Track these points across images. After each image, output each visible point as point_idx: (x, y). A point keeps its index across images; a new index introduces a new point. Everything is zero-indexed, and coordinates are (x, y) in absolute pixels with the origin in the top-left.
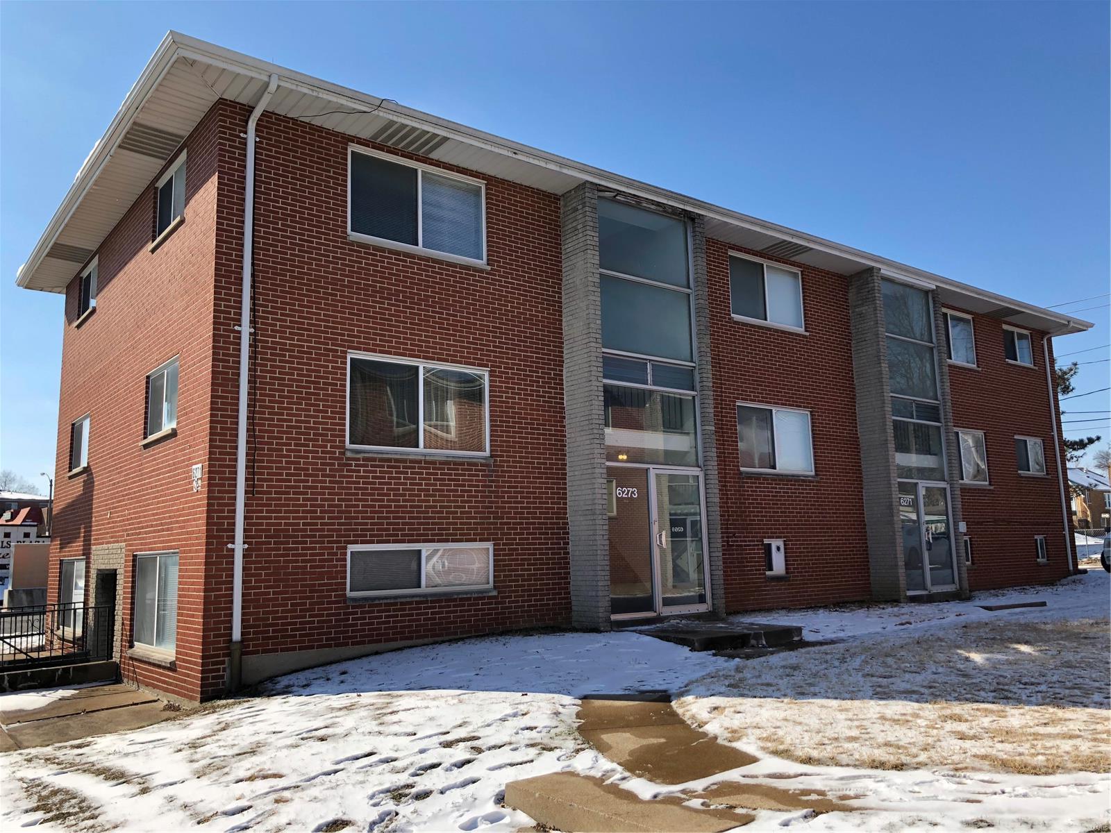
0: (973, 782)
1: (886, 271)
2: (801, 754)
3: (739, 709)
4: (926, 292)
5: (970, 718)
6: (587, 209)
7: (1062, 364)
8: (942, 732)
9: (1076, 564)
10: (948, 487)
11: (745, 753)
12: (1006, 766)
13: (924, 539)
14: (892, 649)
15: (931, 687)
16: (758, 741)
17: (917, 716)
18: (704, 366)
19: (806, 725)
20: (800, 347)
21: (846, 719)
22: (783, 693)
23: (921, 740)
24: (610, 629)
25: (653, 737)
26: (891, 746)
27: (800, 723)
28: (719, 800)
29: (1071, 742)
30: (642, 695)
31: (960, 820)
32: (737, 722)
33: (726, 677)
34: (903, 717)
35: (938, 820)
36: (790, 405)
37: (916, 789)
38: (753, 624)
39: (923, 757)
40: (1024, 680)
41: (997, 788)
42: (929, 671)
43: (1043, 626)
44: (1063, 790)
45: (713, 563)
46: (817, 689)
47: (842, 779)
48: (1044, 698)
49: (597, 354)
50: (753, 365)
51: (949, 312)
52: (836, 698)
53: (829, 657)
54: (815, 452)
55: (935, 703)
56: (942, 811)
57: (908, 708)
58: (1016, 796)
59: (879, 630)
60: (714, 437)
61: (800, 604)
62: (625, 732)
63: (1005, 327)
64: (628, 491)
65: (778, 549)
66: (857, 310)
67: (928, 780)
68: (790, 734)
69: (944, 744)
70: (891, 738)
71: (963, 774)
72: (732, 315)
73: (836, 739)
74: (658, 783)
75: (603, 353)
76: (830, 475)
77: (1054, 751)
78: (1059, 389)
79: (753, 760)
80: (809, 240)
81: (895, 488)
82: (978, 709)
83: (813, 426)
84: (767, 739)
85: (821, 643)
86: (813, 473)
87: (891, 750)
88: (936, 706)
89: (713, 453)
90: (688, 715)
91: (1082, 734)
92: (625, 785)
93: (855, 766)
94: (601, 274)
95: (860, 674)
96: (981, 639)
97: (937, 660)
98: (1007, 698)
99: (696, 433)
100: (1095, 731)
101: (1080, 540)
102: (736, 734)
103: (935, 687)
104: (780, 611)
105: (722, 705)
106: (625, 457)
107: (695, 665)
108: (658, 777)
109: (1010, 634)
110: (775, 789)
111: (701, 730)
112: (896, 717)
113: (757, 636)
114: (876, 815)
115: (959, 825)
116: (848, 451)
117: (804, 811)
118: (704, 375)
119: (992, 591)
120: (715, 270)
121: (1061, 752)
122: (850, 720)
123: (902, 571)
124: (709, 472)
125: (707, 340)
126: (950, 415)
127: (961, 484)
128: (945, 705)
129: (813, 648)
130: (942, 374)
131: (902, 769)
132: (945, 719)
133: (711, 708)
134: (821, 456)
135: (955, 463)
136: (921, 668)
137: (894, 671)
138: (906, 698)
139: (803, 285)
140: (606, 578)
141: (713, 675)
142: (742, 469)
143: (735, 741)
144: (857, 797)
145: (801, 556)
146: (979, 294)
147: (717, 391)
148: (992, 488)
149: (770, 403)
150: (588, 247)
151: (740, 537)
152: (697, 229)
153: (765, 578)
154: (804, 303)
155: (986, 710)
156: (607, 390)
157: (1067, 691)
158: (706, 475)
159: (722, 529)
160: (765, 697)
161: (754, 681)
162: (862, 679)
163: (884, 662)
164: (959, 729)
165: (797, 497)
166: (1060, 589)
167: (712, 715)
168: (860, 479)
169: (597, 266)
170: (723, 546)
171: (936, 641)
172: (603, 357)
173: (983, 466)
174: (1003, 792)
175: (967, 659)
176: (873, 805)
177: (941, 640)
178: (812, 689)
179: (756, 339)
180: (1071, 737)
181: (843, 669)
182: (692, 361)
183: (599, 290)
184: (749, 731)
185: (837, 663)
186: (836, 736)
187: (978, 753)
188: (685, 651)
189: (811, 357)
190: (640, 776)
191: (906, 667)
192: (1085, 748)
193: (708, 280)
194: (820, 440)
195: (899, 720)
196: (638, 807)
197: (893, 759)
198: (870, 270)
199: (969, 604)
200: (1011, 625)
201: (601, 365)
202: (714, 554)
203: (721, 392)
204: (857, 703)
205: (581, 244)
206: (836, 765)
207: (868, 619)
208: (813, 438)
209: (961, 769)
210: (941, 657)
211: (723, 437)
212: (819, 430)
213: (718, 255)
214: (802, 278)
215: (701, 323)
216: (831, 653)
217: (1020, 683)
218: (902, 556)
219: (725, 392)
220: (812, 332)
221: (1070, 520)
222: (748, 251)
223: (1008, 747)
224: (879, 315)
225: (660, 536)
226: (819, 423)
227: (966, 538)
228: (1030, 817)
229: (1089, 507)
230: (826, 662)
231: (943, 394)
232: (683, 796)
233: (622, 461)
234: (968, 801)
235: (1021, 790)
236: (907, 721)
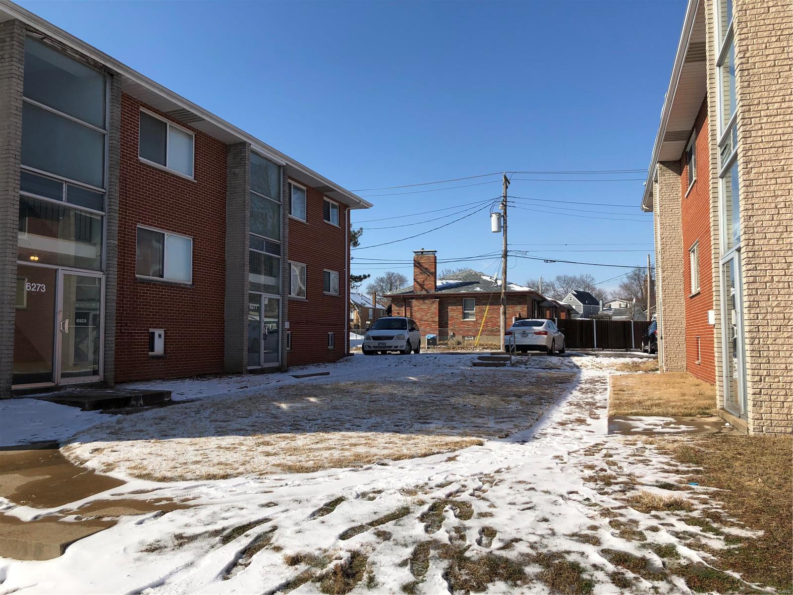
0: (269, 481)
1: (254, 147)
2: (158, 475)
3: (115, 449)
4: (280, 166)
5: (274, 443)
6: (15, 43)
7: (354, 228)
8: (255, 453)
9: (348, 350)
10: (281, 298)
11: (117, 479)
12: (291, 469)
13: (263, 332)
14: (232, 404)
15: (253, 426)
16: (127, 470)
17: (241, 444)
18: (112, 193)
19: (165, 456)
20: (189, 190)
21: (194, 450)
22: (151, 436)
23: (242, 459)
24: (10, 397)
25: (38, 475)
26: (222, 464)
27: (161, 455)
28: (90, 514)
29: (329, 452)
30: (34, 445)
31: (258, 504)
32: (112, 458)
33: (108, 427)
34: (233, 446)
35: (244, 506)
36: (178, 232)
37: (234, 489)
38: (134, 390)
39: (241, 469)
40: (310, 418)
41: (283, 483)
42: (254, 416)
43: (325, 386)
44: (321, 479)
45: (107, 345)
46: (176, 432)
47: (185, 489)
48: (318, 428)
49: (16, 169)
50: (152, 198)
51: (293, 183)
52: (189, 437)
53: (188, 410)
54: (193, 268)
55: (254, 435)
56: (247, 501)
57: (237, 440)
58: (294, 486)
59: (226, 392)
60: (116, 249)
61: (172, 376)
62: (14, 473)
63: (325, 198)
64: (37, 286)
65: (160, 336)
66: (232, 170)
67: (242, 483)
68: (152, 462)
69: (255, 460)
70: (223, 459)
71: (264, 477)
72: (140, 158)
73: (185, 463)
74: (40, 508)
75: (22, 168)
76: (203, 285)
77: (319, 458)
78: (352, 243)
79: (121, 483)
80: (203, 113)
81: (246, 297)
82: (280, 437)
83: (194, 249)
84: (135, 468)
85: (184, 402)
86: (191, 283)
87: (222, 467)
88: (254, 437)
89: (115, 262)
90: (73, 456)
91: (336, 446)
92: (9, 513)
93: (196, 479)
94: (24, 101)
95: (208, 420)
96: (289, 395)
97: (260, 409)
98: (298, 429)
99: (102, 244)
100: (343, 445)
101: (353, 337)
102: (110, 467)
103: (256, 426)
104: (157, 381)
105: (102, 447)
106: (36, 258)
107: (84, 421)
108: (40, 504)
109: (306, 391)
110: (136, 501)
111: (82, 466)
112: (228, 446)
113: (137, 398)
114: (206, 508)
115: (257, 507)
116: (217, 269)
117: (155, 513)
118: (112, 200)
119: (301, 366)
120: (128, 120)
121: (323, 458)
122: (197, 450)
123: (245, 353)
124: (110, 276)
125: (117, 173)
126: (287, 251)
127: (289, 297)
128: (260, 436)
129: (178, 405)
130: (284, 223)
131: (227, 478)
132: (258, 445)
133: (92, 450)
134: (198, 271)
135: (287, 283)
136: (250, 414)
137: (231, 417)
138: (236, 434)
139: (195, 145)
140: (10, 356)
141: (98, 427)
142: (137, 276)
143: (109, 471)
144: (194, 499)
145: (176, 342)
146: (312, 174)
147: (123, 215)
148: (307, 301)
149: (164, 228)
150: (14, 76)
151: (131, 326)
152: (115, 84)
153: (147, 357)
154: (195, 159)
155: (284, 437)
156: (23, 202)
157: (332, 423)
158: (107, 278)
159: (116, 320)
160: (136, 439)
161: (130, 429)
162: (209, 424)
163: (225, 412)
164: (266, 450)
165: (177, 299)
166: (339, 364)
167: (92, 455)
168: (224, 289)
169: (22, 94)
170: (116, 333)
171: (262, 397)
172: (21, 172)
173: (304, 288)
174: (287, 485)
175: (279, 408)
176: (204, 503)
177: (263, 396)
178: (173, 432)
179: (156, 179)
180: (330, 449)
181: (197, 418)
182: (103, 188)
183: (21, 114)
184: (121, 463)
185: (193, 414)
186: (186, 461)
187: (275, 463)
188: (77, 411)
189: (197, 199)
190: (23, 504)
191: (239, 414)
192: (336, 454)
193: (121, 126)
194: (198, 260)
195: (230, 448)
196: (20, 527)
197: (222, 473)
198: (244, 144)
199: (286, 374)
200: (308, 386)
201: (19, 178)
202: (109, 339)
203: (126, 215)
204: (203, 439)
205: (7, 72)
206: (183, 480)
207: (219, 385)
208: (193, 257)
209: (263, 474)
210: (263, 407)
211: (124, 250)
212: (198, 253)
213: (131, 109)
214: (195, 140)
215: (112, 159)
216: (190, 408)
217: (307, 419)
218: (247, 343)
219: (129, 216)
220: (199, 181)
221: (348, 324)
222: (156, 111)
223: (293, 458)
224: (247, 177)
225: (64, 324)
226: (198, 247)
227: (289, 332)
228: (299, 497)
229: (360, 317)
230: (186, 414)
231: (284, 237)
232: (60, 515)
233: (34, 261)
234: (265, 492)
235: (297, 483)
236: (235, 448)
